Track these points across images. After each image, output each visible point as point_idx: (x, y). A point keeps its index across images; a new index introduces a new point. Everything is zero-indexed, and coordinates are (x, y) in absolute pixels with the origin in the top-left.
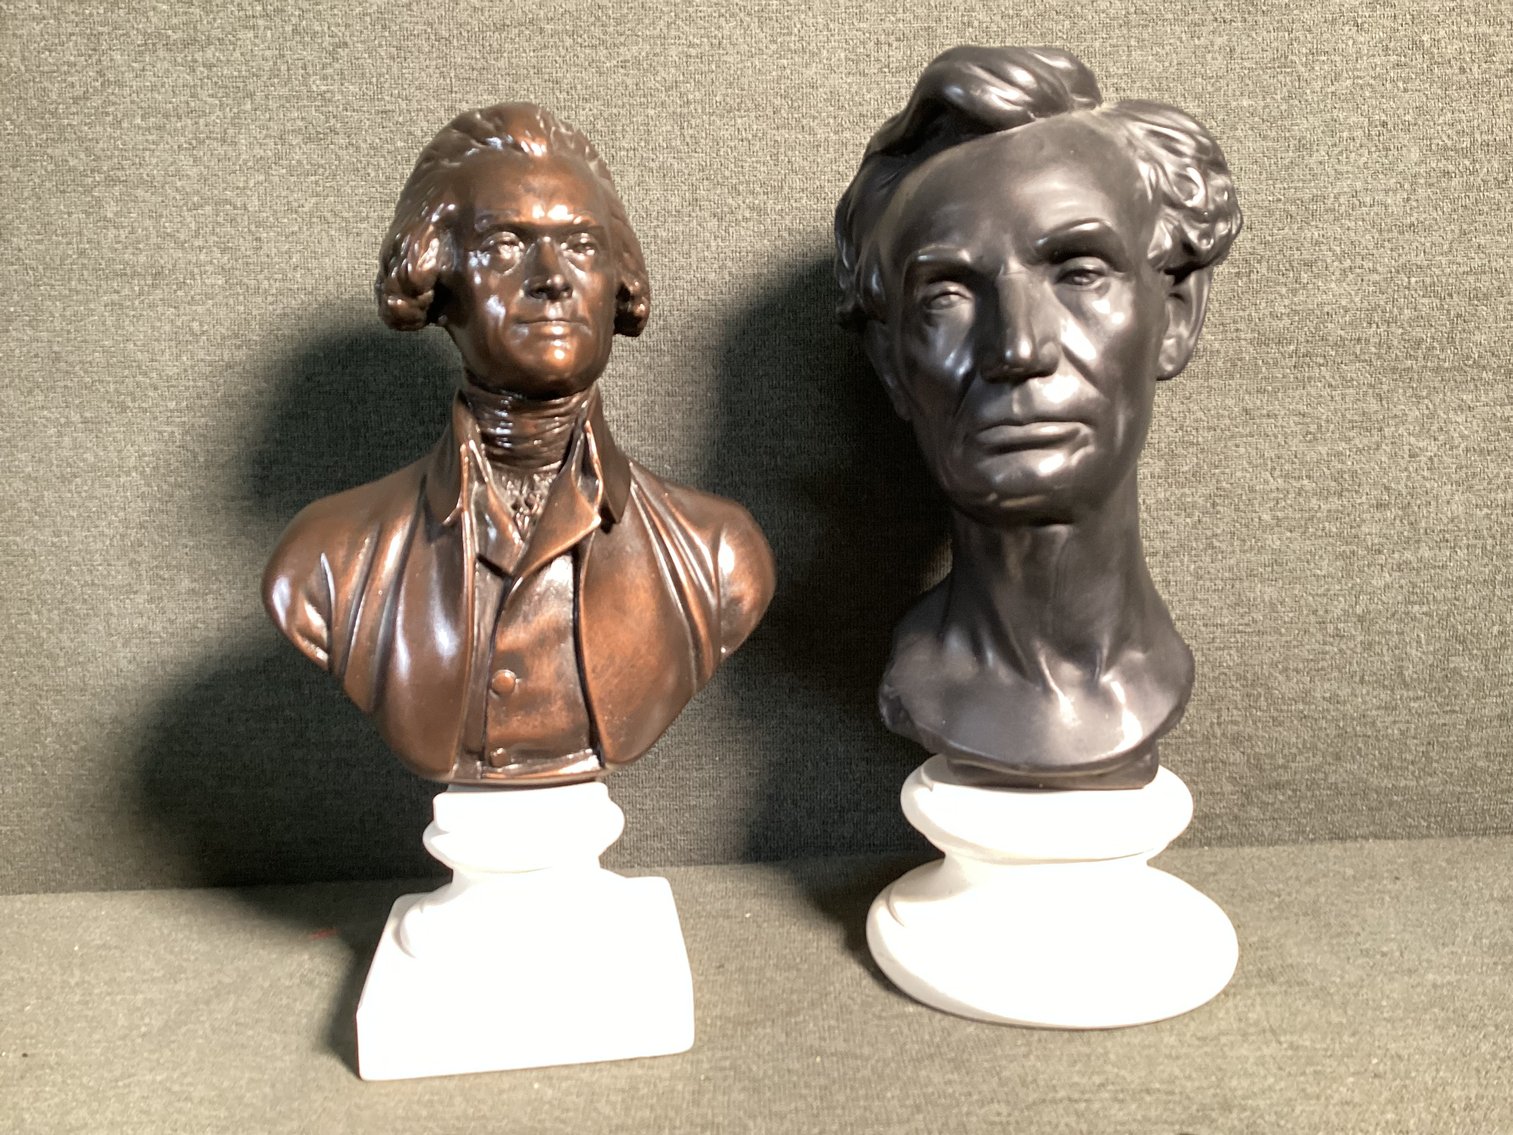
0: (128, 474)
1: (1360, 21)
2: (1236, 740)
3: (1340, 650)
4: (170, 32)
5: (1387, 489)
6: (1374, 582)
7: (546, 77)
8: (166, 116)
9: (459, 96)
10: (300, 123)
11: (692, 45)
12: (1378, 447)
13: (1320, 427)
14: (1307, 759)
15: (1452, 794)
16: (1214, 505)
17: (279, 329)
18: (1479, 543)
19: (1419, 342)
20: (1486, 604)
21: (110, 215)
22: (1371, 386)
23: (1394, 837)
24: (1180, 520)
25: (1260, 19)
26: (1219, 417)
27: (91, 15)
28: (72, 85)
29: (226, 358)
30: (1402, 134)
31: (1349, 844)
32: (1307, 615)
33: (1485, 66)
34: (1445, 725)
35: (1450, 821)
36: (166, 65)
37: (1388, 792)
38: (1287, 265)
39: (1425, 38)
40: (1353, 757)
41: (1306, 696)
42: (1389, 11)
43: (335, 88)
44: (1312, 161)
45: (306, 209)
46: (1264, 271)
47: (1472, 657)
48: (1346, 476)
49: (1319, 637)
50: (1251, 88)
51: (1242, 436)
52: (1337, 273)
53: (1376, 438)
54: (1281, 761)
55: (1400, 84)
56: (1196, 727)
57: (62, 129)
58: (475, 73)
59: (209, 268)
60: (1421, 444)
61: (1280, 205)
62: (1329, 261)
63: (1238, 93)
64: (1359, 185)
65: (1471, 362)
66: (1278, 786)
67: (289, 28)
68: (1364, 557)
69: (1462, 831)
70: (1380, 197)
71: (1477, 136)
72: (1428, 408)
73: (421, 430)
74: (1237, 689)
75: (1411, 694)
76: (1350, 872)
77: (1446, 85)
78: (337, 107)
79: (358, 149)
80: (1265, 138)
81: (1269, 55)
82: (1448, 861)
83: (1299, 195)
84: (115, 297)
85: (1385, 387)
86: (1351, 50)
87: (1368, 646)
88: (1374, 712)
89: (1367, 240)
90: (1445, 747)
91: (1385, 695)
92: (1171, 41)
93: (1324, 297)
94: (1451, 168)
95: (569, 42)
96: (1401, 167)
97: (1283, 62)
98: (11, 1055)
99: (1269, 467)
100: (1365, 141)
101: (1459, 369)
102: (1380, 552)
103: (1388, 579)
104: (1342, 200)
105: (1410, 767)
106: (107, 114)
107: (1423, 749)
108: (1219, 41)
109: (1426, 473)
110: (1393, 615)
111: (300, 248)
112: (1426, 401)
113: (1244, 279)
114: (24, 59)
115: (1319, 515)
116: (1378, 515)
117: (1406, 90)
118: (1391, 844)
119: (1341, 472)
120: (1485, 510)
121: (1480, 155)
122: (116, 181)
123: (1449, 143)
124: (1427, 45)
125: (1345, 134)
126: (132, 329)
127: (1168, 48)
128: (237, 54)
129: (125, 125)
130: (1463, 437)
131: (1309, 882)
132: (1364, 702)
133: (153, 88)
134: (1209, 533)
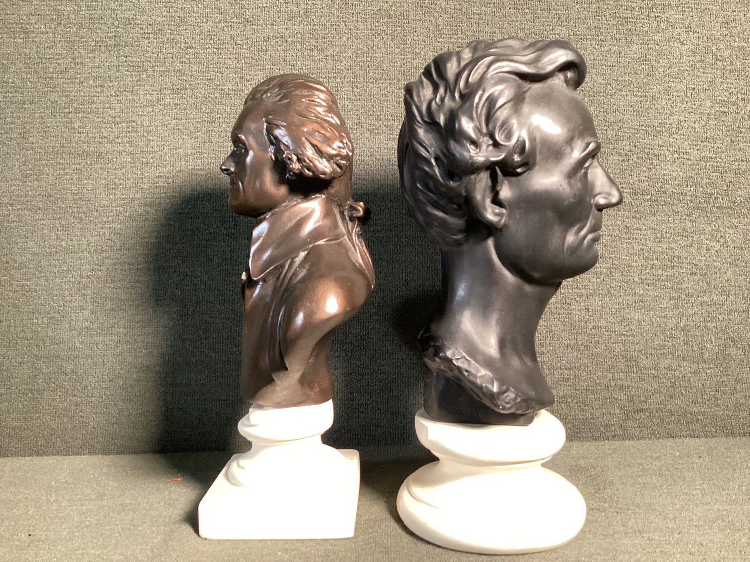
0: (82, 252)
1: (682, 40)
2: (621, 388)
3: (673, 344)
4: (107, 40)
5: (695, 265)
6: (689, 311)
7: (288, 63)
8: (105, 80)
9: (246, 72)
10: (169, 84)
11: (358, 49)
12: (691, 245)
13: (662, 235)
14: (657, 397)
15: (727, 416)
16: (611, 272)
17: (157, 183)
18: (741, 293)
19: (711, 194)
20: (744, 322)
21: (77, 127)
22: (687, 215)
23: (699, 437)
24: (594, 280)
25: (633, 38)
26: (614, 230)
27: (70, 31)
28: (60, 65)
29: (131, 196)
30: (702, 94)
31: (677, 440)
32: (657, 327)
33: (743, 62)
34: (724, 381)
35: (727, 429)
36: (105, 55)
37: (696, 414)
38: (647, 157)
39: (714, 48)
40: (679, 397)
41: (656, 367)
42: (696, 35)
43: (187, 67)
44: (659, 107)
45: (171, 125)
46: (635, 159)
47: (738, 348)
48: (675, 259)
49: (662, 337)
50: (629, 71)
51: (624, 239)
52: (671, 161)
53: (690, 241)
54: (643, 398)
55: (702, 70)
56: (602, 381)
57: (54, 86)
58: (254, 61)
59: (124, 153)
60: (712, 244)
61: (643, 128)
62: (667, 155)
63: (623, 74)
64: (682, 118)
65: (736, 205)
66: (642, 410)
67: (165, 39)
68: (684, 299)
69: (733, 434)
70: (691, 124)
71: (739, 95)
72: (715, 226)
73: (225, 232)
74: (622, 363)
75: (708, 366)
76: (677, 453)
77: (724, 71)
78: (187, 77)
79: (197, 97)
80: (636, 95)
81: (638, 55)
82: (726, 449)
83: (652, 123)
84: (78, 167)
85: (694, 216)
86: (678, 53)
87: (686, 342)
88: (689, 375)
89: (686, 145)
90: (724, 393)
91: (694, 367)
92: (590, 49)
93: (665, 172)
94: (726, 111)
95: (299, 47)
96: (702, 110)
97: (644, 59)
98: (23, 535)
99: (638, 255)
100: (685, 97)
101: (731, 208)
102: (692, 296)
103: (696, 310)
104: (673, 125)
105: (707, 402)
106: (77, 79)
107: (714, 393)
108: (614, 49)
109: (714, 258)
110: (699, 327)
111: (168, 144)
112: (714, 223)
113: (626, 163)
114: (37, 52)
115: (662, 278)
116: (691, 279)
117: (704, 73)
118: (697, 440)
119: (673, 258)
120: (744, 277)
121: (740, 105)
122: (79, 111)
123: (726, 99)
124: (715, 51)
125: (675, 94)
126: (86, 182)
127: (589, 52)
128: (140, 51)
129: (85, 84)
130: (732, 240)
131: (657, 458)
132: (684, 370)
133: (99, 67)
134: (608, 286)
